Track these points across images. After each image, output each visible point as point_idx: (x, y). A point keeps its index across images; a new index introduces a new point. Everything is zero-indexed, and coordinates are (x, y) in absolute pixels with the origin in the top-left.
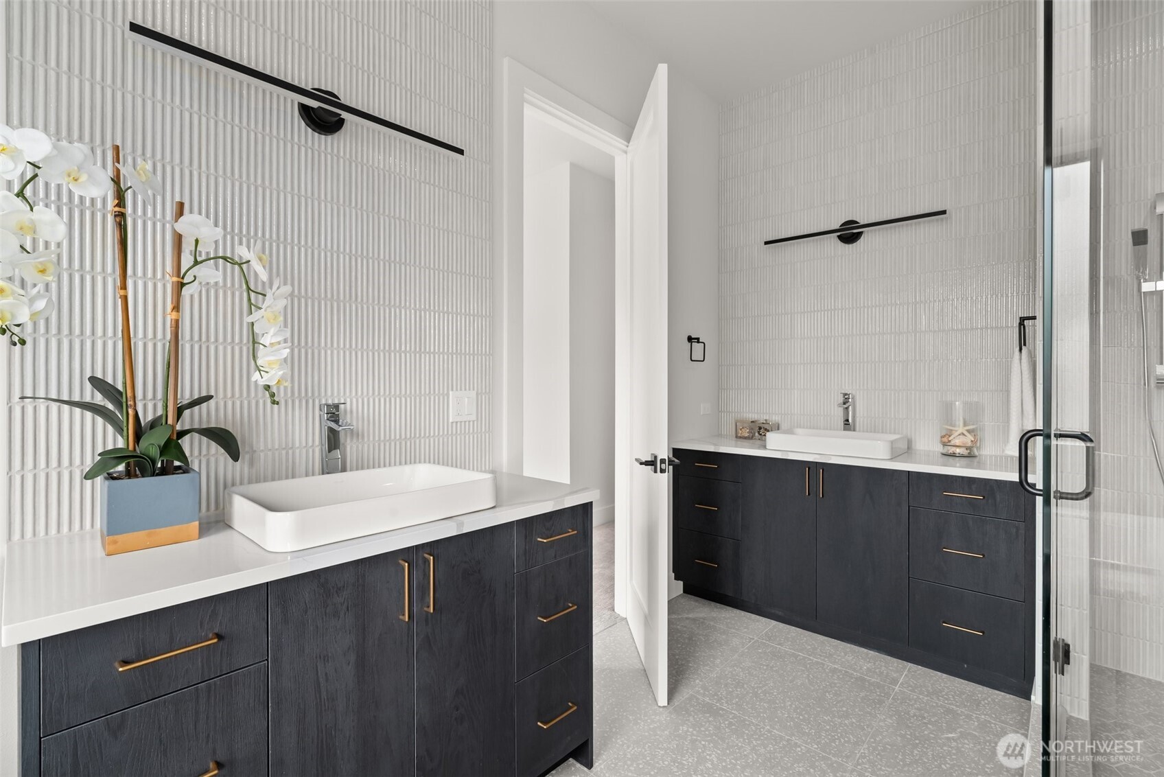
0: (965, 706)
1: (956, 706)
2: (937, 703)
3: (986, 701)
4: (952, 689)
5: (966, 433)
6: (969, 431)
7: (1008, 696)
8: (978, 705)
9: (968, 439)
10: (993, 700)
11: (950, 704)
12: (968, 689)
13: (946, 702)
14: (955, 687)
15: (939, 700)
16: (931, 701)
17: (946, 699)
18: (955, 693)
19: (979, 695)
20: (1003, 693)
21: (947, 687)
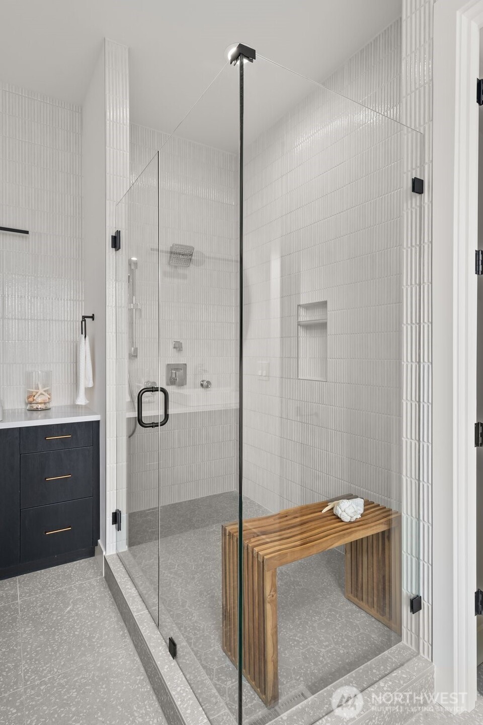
0: (65, 583)
1: (61, 587)
2: (49, 593)
3: (73, 572)
4: (53, 577)
5: (44, 393)
6: (45, 391)
7: (81, 561)
8: (71, 578)
9: (45, 397)
10: (76, 569)
11: (56, 589)
12: (60, 571)
13: (54, 588)
14: (53, 574)
15: (49, 590)
16: (45, 594)
17: (53, 586)
18: (55, 579)
19: (68, 571)
20: (78, 561)
21: (49, 578)
